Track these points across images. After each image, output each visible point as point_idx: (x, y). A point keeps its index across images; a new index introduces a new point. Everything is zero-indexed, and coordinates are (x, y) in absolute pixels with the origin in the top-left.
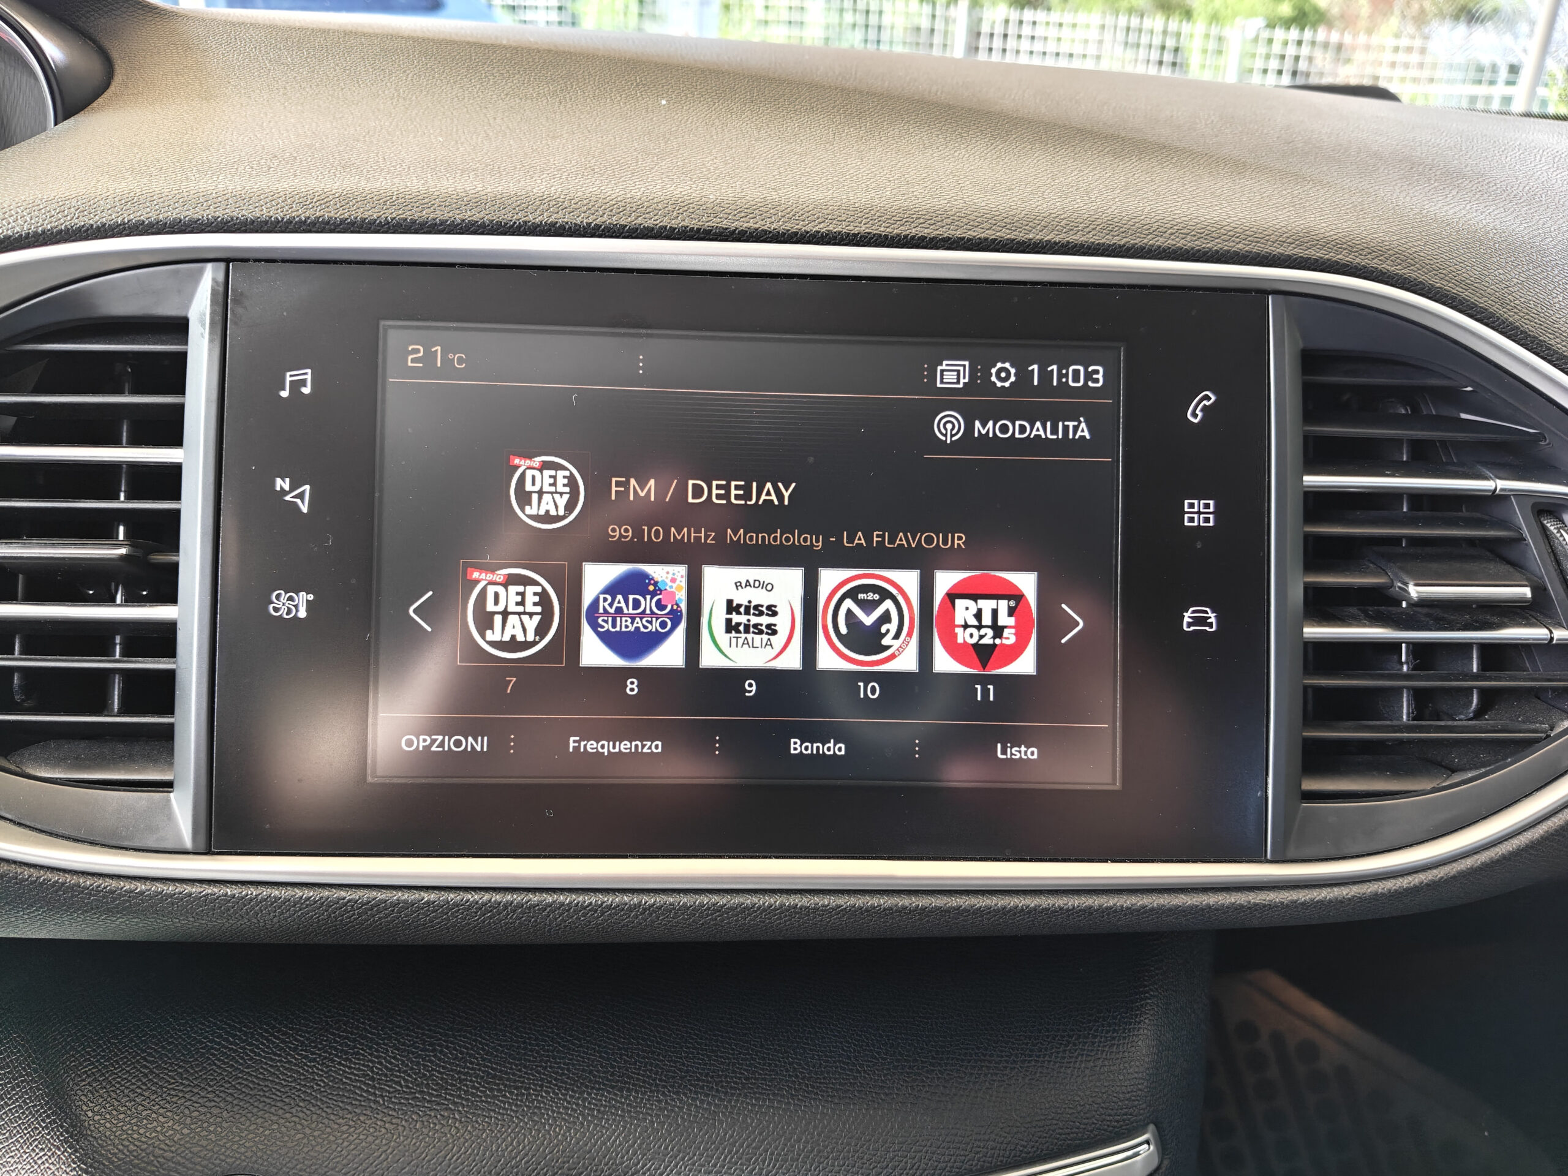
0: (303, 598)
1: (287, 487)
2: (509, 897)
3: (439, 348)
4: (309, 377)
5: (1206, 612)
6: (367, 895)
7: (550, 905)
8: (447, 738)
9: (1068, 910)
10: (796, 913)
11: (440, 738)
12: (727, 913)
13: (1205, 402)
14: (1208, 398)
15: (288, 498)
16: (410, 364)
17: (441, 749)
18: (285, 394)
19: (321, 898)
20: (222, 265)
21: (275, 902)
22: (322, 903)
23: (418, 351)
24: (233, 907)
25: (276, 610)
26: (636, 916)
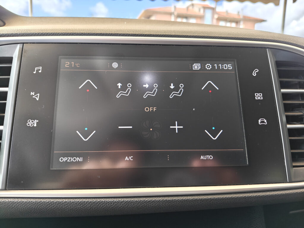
0: (36, 121)
1: (33, 94)
2: (88, 200)
3: (73, 63)
4: (41, 68)
5: (264, 120)
6: (48, 200)
7: (99, 202)
8: (72, 158)
9: (240, 198)
10: (167, 202)
11: (70, 158)
12: (148, 203)
13: (256, 71)
14: (256, 70)
15: (33, 97)
16: (66, 66)
17: (70, 161)
18: (35, 72)
19: (35, 201)
20: (22, 44)
21: (23, 202)
22: (36, 203)
23: (68, 63)
24: (11, 205)
25: (29, 124)
26: (123, 205)
